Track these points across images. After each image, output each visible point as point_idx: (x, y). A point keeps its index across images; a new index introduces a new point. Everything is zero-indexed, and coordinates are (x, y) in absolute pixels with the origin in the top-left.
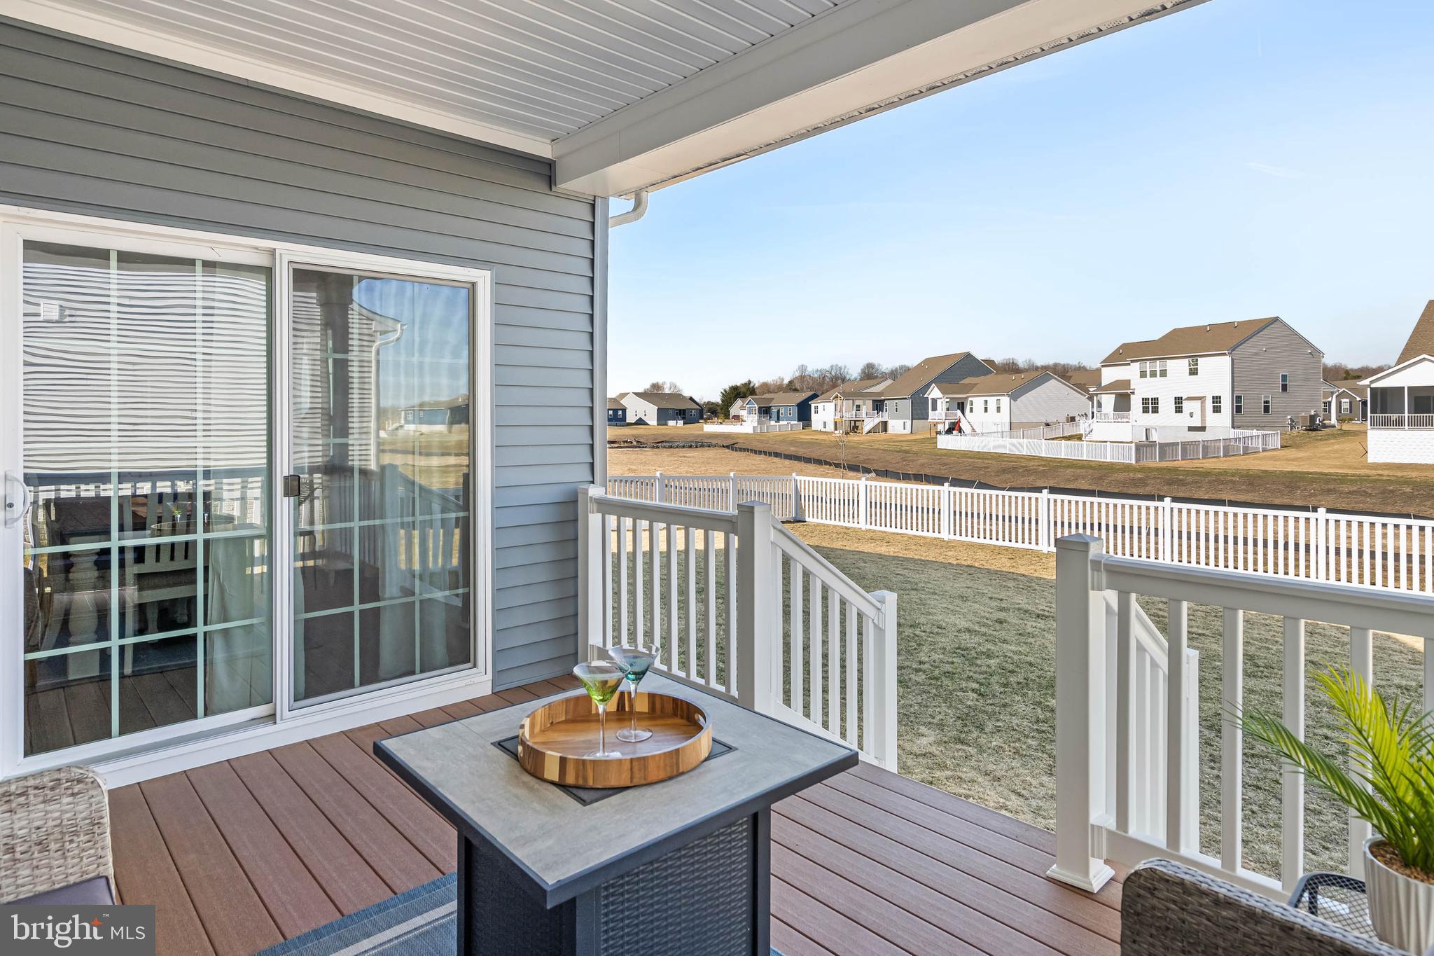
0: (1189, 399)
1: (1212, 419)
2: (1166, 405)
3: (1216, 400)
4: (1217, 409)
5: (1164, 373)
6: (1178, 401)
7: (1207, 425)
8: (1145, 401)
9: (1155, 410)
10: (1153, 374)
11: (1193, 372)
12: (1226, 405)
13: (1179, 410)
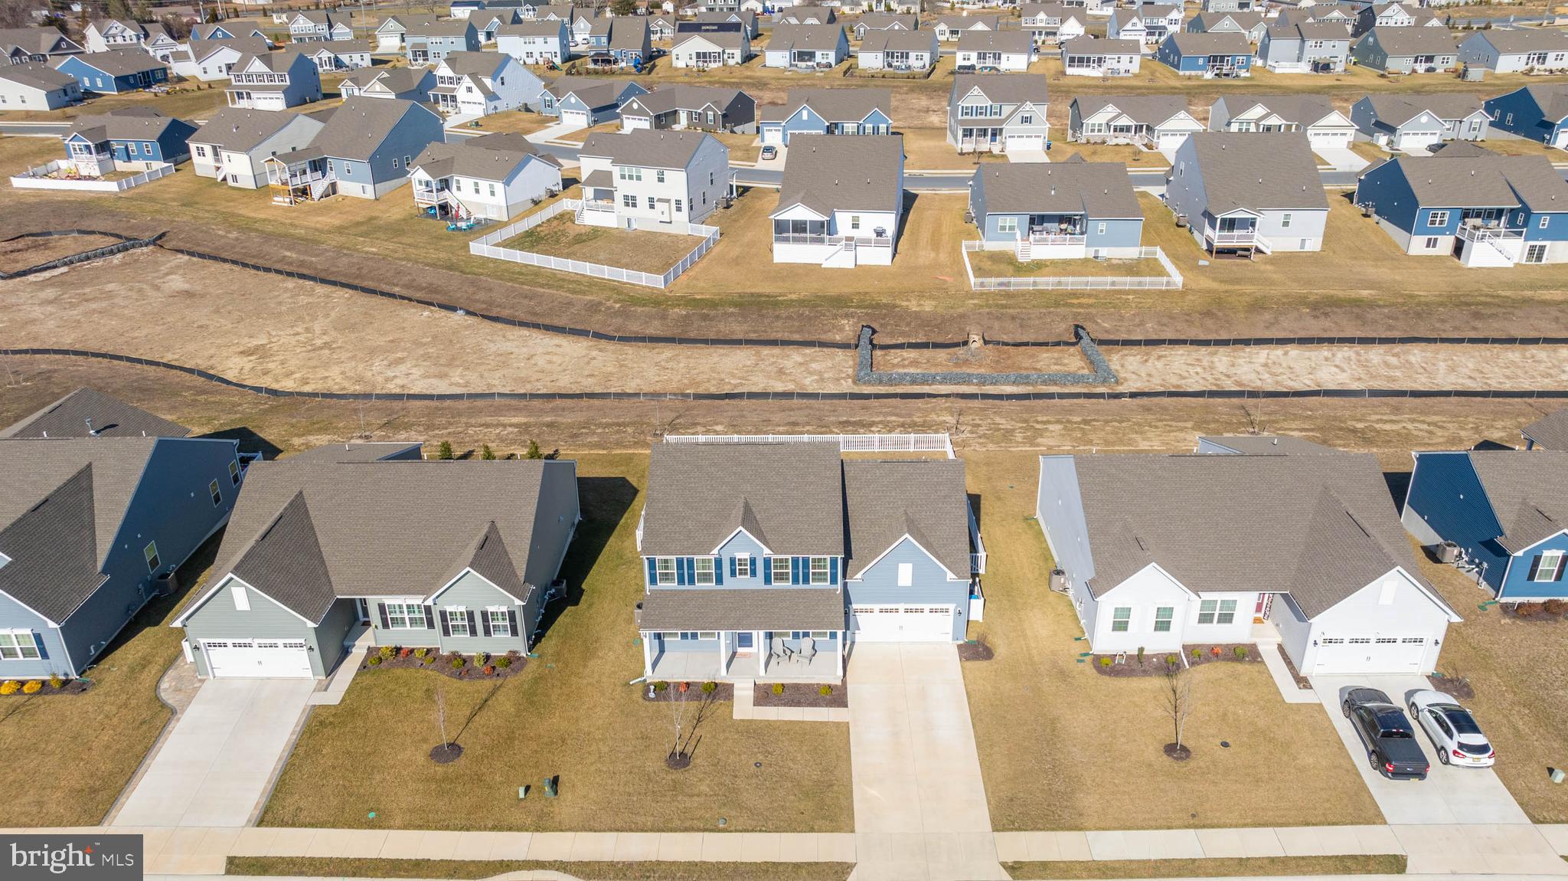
0: (660, 200)
1: (676, 215)
2: (642, 202)
3: (678, 202)
4: (679, 209)
5: (639, 178)
6: (651, 200)
7: (673, 220)
8: (626, 197)
9: (634, 205)
10: (631, 177)
11: (661, 180)
12: (685, 206)
13: (652, 207)
